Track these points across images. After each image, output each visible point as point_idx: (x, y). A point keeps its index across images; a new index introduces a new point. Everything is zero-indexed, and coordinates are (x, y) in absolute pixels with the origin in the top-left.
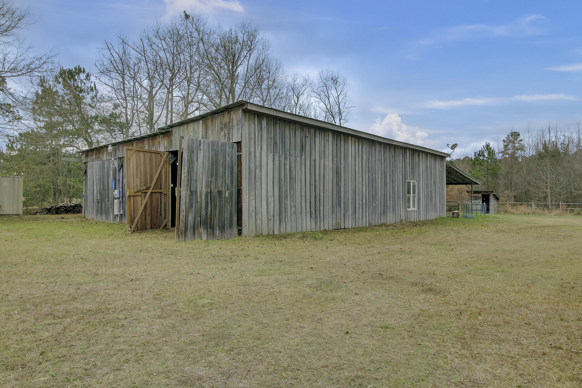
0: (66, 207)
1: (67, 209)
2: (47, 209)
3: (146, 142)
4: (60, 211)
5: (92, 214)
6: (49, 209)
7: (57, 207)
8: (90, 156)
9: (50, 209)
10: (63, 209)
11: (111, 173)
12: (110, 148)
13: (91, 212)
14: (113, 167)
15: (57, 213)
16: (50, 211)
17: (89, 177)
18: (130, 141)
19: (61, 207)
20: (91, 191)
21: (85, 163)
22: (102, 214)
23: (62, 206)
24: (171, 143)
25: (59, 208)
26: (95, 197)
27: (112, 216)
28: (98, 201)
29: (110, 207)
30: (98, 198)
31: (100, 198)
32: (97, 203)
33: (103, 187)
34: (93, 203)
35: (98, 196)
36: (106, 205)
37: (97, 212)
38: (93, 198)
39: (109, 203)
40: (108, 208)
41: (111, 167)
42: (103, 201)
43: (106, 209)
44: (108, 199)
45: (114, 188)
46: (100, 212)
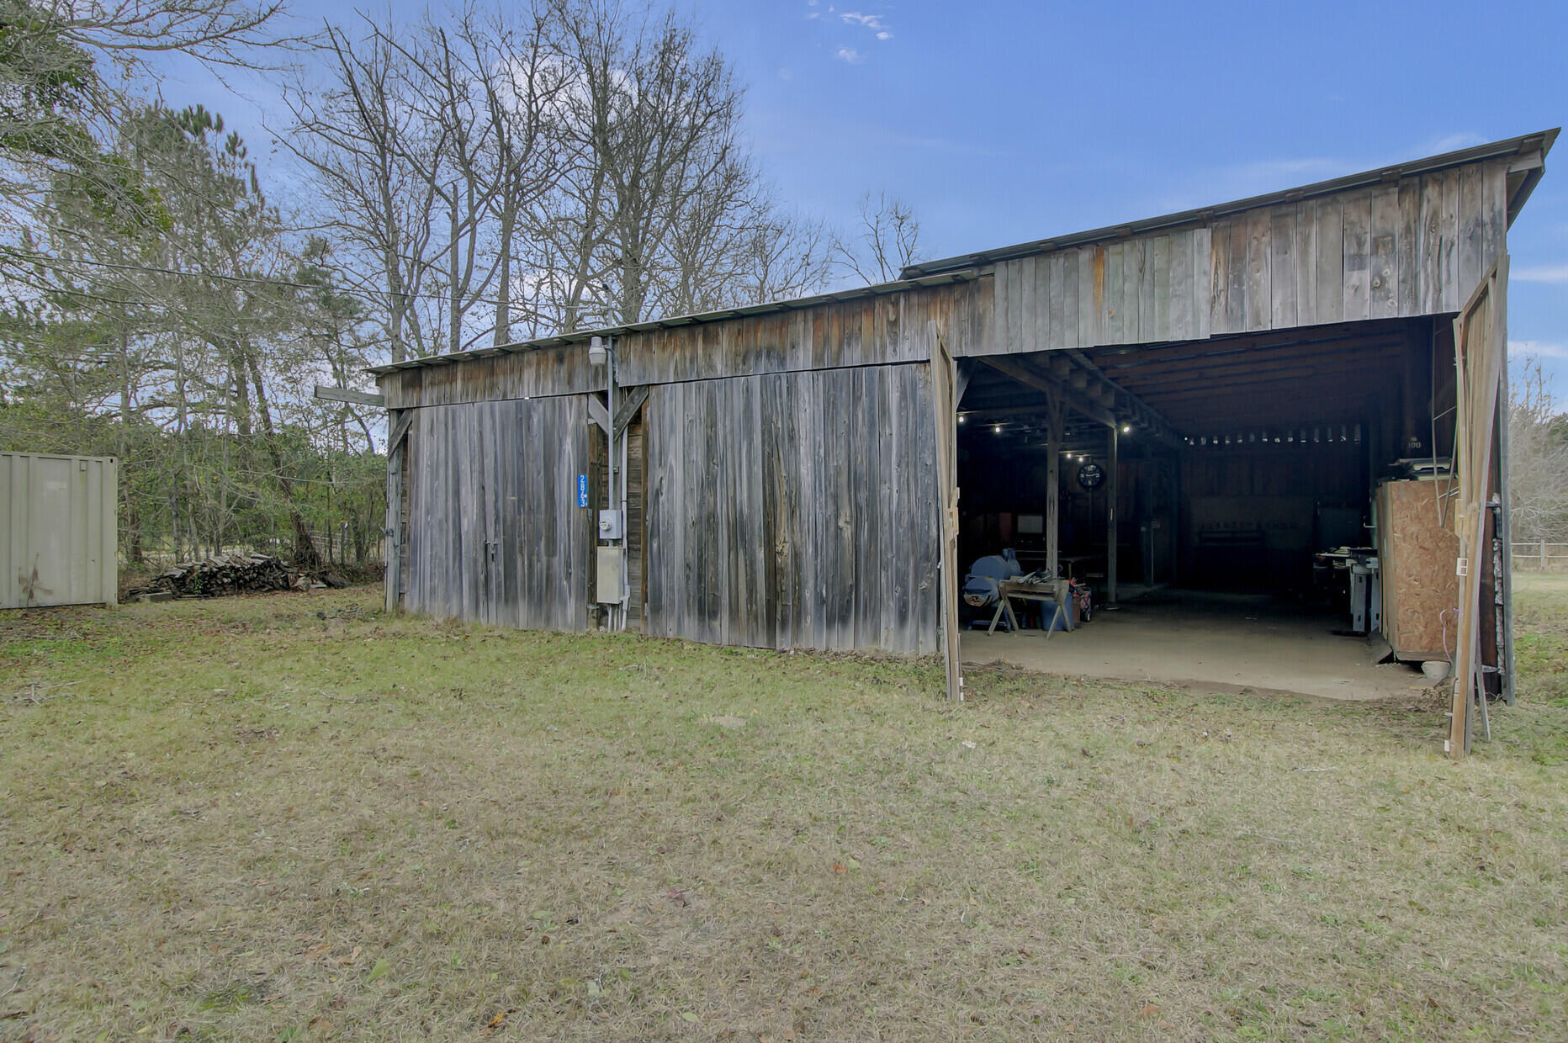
0: (238, 570)
1: (241, 578)
2: (171, 577)
3: (801, 326)
4: (218, 585)
5: (447, 599)
6: (178, 579)
7: (206, 569)
8: (432, 384)
9: (184, 577)
10: (227, 576)
11: (568, 446)
12: (597, 349)
13: (440, 592)
14: (577, 426)
15: (206, 593)
16: (184, 585)
17: (424, 461)
18: (695, 323)
19: (220, 569)
20: (440, 515)
21: (400, 411)
22: (509, 598)
23: (224, 568)
24: (977, 324)
25: (213, 575)
26: (471, 537)
27: (571, 608)
28: (491, 551)
29: (563, 576)
30: (491, 541)
31: (500, 541)
32: (481, 560)
33: (519, 500)
34: (454, 558)
35: (491, 532)
36: (537, 567)
37: (481, 591)
38: (454, 541)
39: (556, 559)
40: (547, 579)
41: (571, 422)
42: (521, 552)
43: (535, 583)
44: (547, 544)
45: (584, 504)
46: (499, 594)
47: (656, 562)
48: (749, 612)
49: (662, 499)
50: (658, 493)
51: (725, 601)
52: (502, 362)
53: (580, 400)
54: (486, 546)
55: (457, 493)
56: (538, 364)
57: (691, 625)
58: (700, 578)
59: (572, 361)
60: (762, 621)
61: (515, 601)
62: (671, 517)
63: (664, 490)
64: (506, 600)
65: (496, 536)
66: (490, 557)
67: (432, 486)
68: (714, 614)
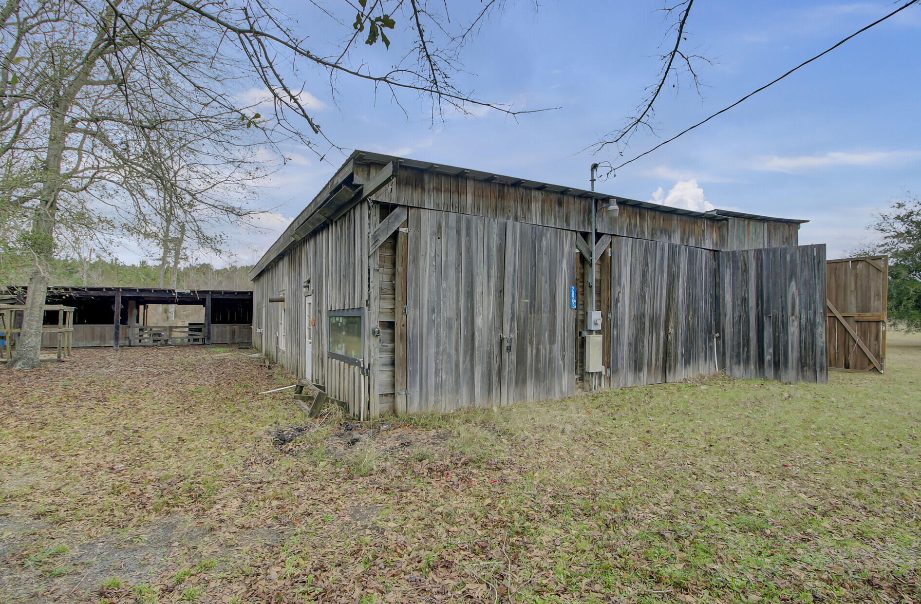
11: (565, 265)
20: (450, 313)
21: (390, 207)
22: (519, 380)
26: (485, 333)
27: (566, 379)
28: (506, 344)
29: (560, 357)
30: (506, 335)
31: (514, 336)
32: (496, 352)
33: (531, 302)
34: (465, 353)
35: (507, 327)
36: (543, 351)
37: (495, 378)
38: (465, 338)
39: (556, 345)
40: (549, 361)
41: (567, 249)
42: (531, 343)
43: (540, 366)
44: (550, 337)
45: (574, 307)
46: (510, 379)
47: (615, 343)
48: (656, 365)
49: (619, 305)
50: (617, 301)
51: (646, 362)
52: (512, 190)
53: (572, 235)
54: (502, 340)
55: (470, 295)
56: (543, 202)
57: (630, 377)
58: (636, 349)
59: (568, 207)
60: (660, 370)
61: (524, 381)
62: (624, 315)
63: (620, 300)
64: (517, 382)
65: (511, 331)
66: (504, 349)
67: (439, 285)
68: (640, 370)
